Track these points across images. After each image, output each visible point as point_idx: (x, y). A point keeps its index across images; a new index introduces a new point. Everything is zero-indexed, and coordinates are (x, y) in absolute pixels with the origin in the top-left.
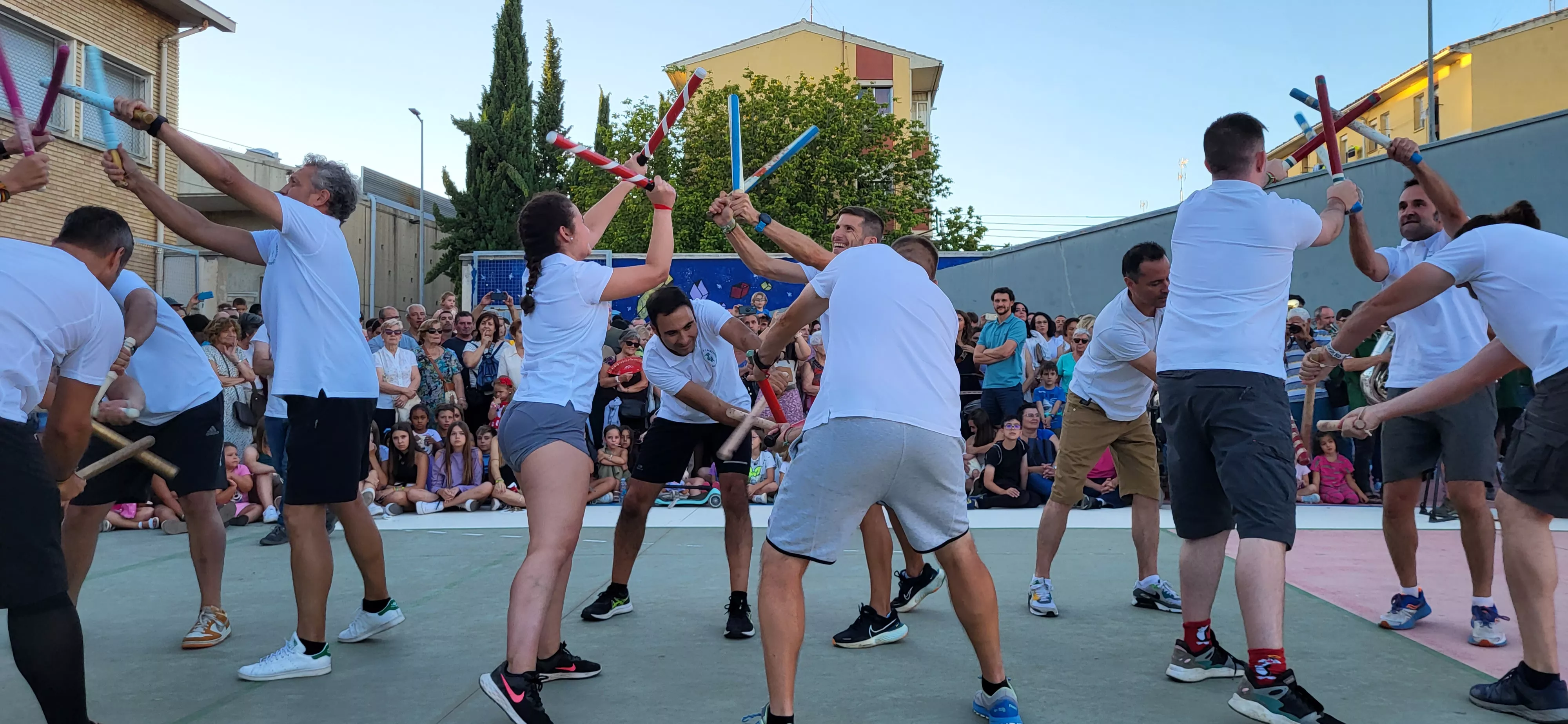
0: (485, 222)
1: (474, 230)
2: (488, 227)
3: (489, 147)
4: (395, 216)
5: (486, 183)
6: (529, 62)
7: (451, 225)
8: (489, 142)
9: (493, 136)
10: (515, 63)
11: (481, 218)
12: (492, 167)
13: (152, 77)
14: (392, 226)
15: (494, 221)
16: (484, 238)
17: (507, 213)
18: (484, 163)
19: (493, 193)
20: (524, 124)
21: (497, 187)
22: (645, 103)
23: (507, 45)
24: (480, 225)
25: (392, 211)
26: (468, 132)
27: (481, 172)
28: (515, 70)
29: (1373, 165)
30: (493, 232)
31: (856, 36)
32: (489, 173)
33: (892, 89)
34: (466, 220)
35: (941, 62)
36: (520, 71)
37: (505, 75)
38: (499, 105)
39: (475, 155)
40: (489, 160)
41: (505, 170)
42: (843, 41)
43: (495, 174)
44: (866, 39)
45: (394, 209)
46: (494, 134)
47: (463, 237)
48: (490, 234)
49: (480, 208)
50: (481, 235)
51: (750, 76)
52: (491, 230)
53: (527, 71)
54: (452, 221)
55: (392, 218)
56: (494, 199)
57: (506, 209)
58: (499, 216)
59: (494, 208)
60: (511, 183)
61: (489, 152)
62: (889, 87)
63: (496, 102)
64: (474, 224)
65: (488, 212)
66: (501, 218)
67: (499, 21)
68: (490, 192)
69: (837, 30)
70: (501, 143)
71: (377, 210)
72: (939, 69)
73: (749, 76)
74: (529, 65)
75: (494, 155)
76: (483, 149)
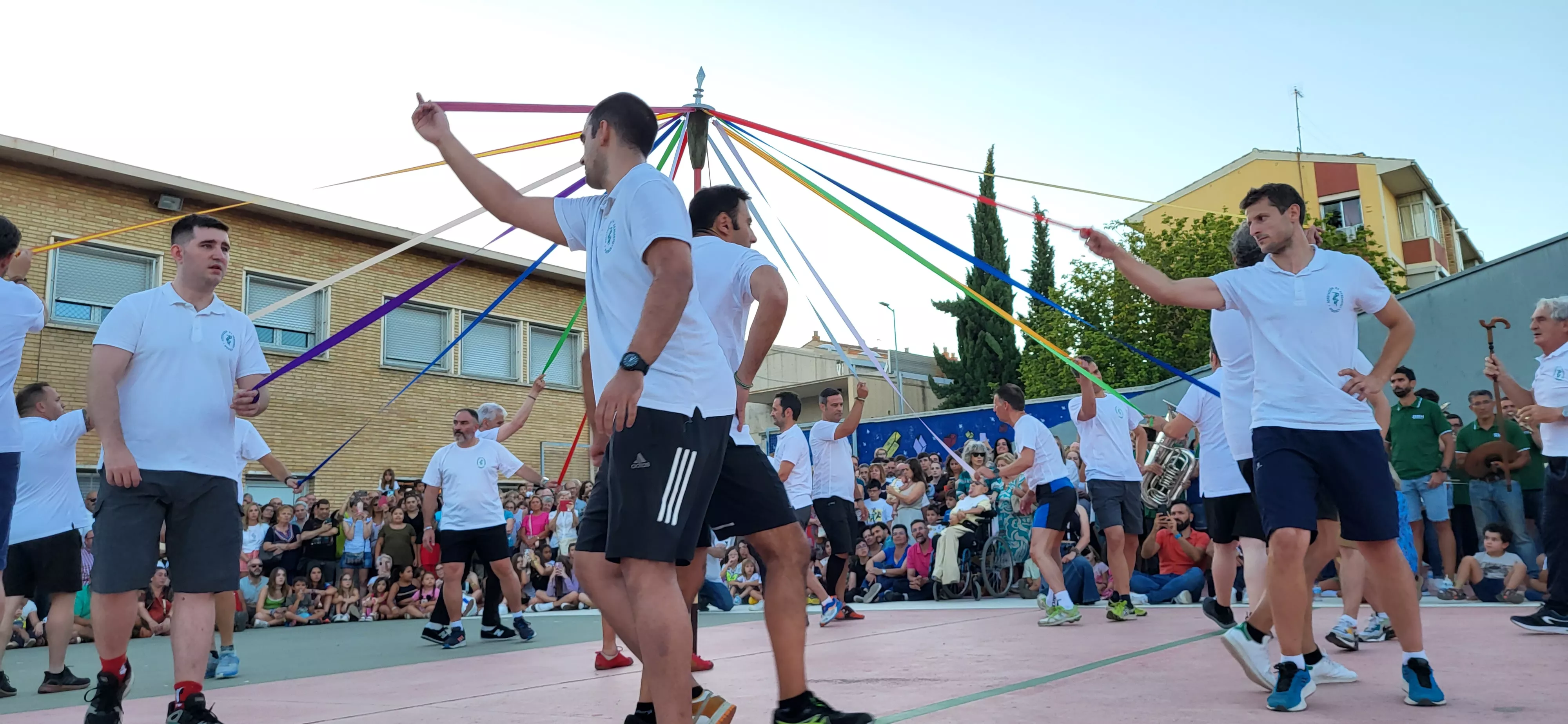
0: (972, 385)
1: (963, 394)
2: (975, 390)
3: (969, 320)
4: (923, 387)
5: (970, 352)
6: (1005, 239)
7: (945, 392)
8: (970, 315)
9: (973, 309)
10: (990, 242)
11: (968, 383)
12: (975, 338)
13: (583, 333)
14: (921, 397)
15: (979, 383)
16: (972, 401)
17: (990, 376)
18: (968, 334)
19: (976, 359)
20: (1002, 294)
21: (979, 354)
22: (1083, 262)
23: (983, 229)
24: (969, 389)
25: (920, 383)
26: (947, 311)
27: (967, 343)
28: (991, 249)
29: (1545, 249)
30: (979, 394)
31: (1312, 154)
32: (971, 343)
33: (1360, 200)
34: (957, 386)
35: (1413, 161)
36: (995, 249)
37: (983, 255)
38: (979, 281)
39: (961, 330)
40: (972, 331)
41: (984, 338)
42: (1299, 162)
43: (978, 342)
44: (1324, 154)
45: (922, 381)
46: (975, 308)
47: (954, 401)
48: (977, 396)
49: (967, 374)
50: (970, 398)
51: (1168, 222)
52: (978, 391)
53: (1004, 248)
54: (945, 388)
55: (920, 389)
56: (978, 365)
57: (989, 372)
58: (982, 380)
59: (977, 374)
60: (991, 351)
61: (970, 324)
62: (1357, 198)
63: (977, 279)
64: (963, 389)
65: (974, 379)
66: (985, 381)
67: (976, 210)
68: (974, 359)
69: (1291, 152)
70: (980, 315)
71: (903, 384)
72: (1413, 169)
73: (1166, 221)
74: (1006, 241)
75: (975, 326)
76: (966, 323)
